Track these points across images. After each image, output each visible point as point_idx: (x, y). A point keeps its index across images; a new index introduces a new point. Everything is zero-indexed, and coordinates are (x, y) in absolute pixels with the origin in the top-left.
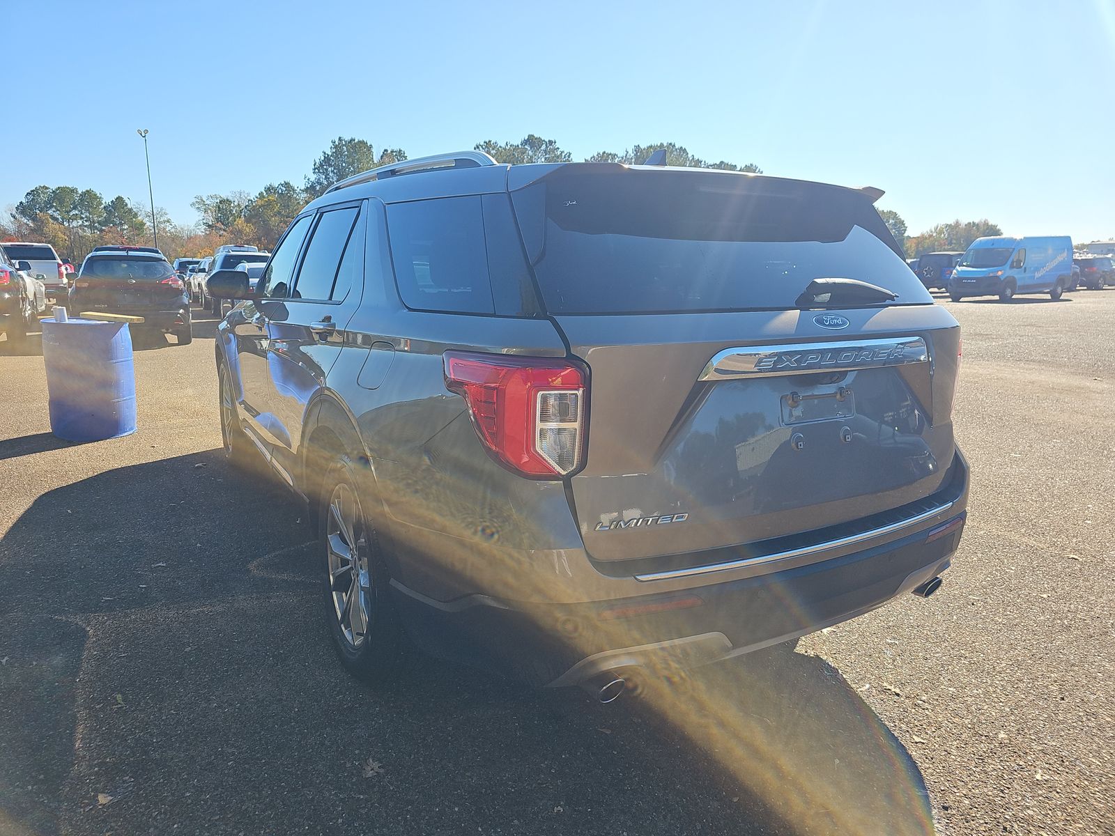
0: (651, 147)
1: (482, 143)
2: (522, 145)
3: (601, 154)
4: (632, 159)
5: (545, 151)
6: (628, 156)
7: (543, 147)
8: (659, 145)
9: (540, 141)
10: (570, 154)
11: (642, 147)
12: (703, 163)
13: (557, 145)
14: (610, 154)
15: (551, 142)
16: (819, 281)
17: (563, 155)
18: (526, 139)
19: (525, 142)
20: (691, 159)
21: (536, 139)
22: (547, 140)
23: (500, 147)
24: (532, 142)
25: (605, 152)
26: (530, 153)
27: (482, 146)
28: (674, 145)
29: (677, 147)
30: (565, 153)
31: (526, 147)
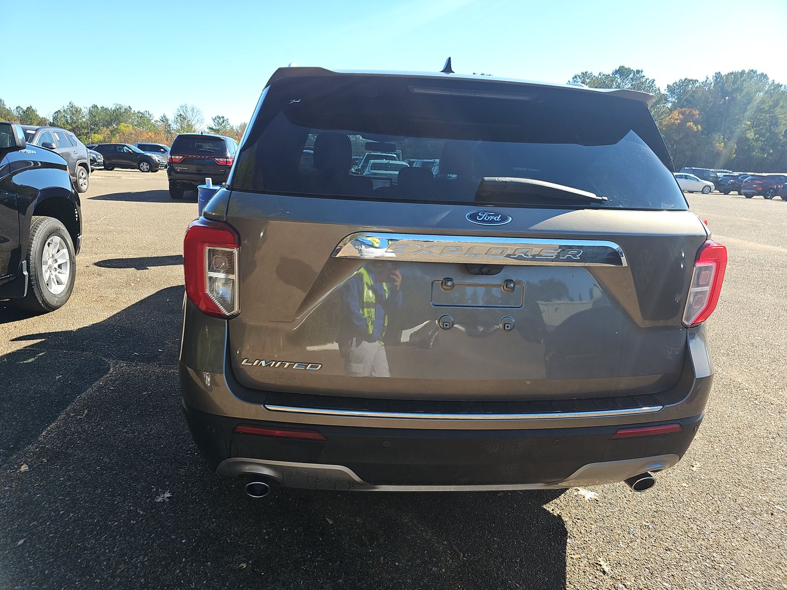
0: (732, 73)
1: (580, 74)
2: (613, 74)
3: (683, 80)
4: (711, 83)
5: (632, 79)
6: (708, 82)
7: (631, 76)
8: (740, 71)
9: (629, 71)
10: (654, 80)
11: (723, 74)
12: (783, 87)
13: (643, 74)
14: (692, 80)
15: (638, 72)
16: (486, 178)
17: (648, 81)
18: (617, 69)
19: (616, 72)
20: (771, 83)
21: (626, 69)
22: (635, 70)
23: (594, 76)
24: (622, 72)
25: (686, 79)
26: (619, 81)
27: (579, 76)
28: (756, 72)
29: (758, 73)
30: (650, 80)
31: (616, 76)
